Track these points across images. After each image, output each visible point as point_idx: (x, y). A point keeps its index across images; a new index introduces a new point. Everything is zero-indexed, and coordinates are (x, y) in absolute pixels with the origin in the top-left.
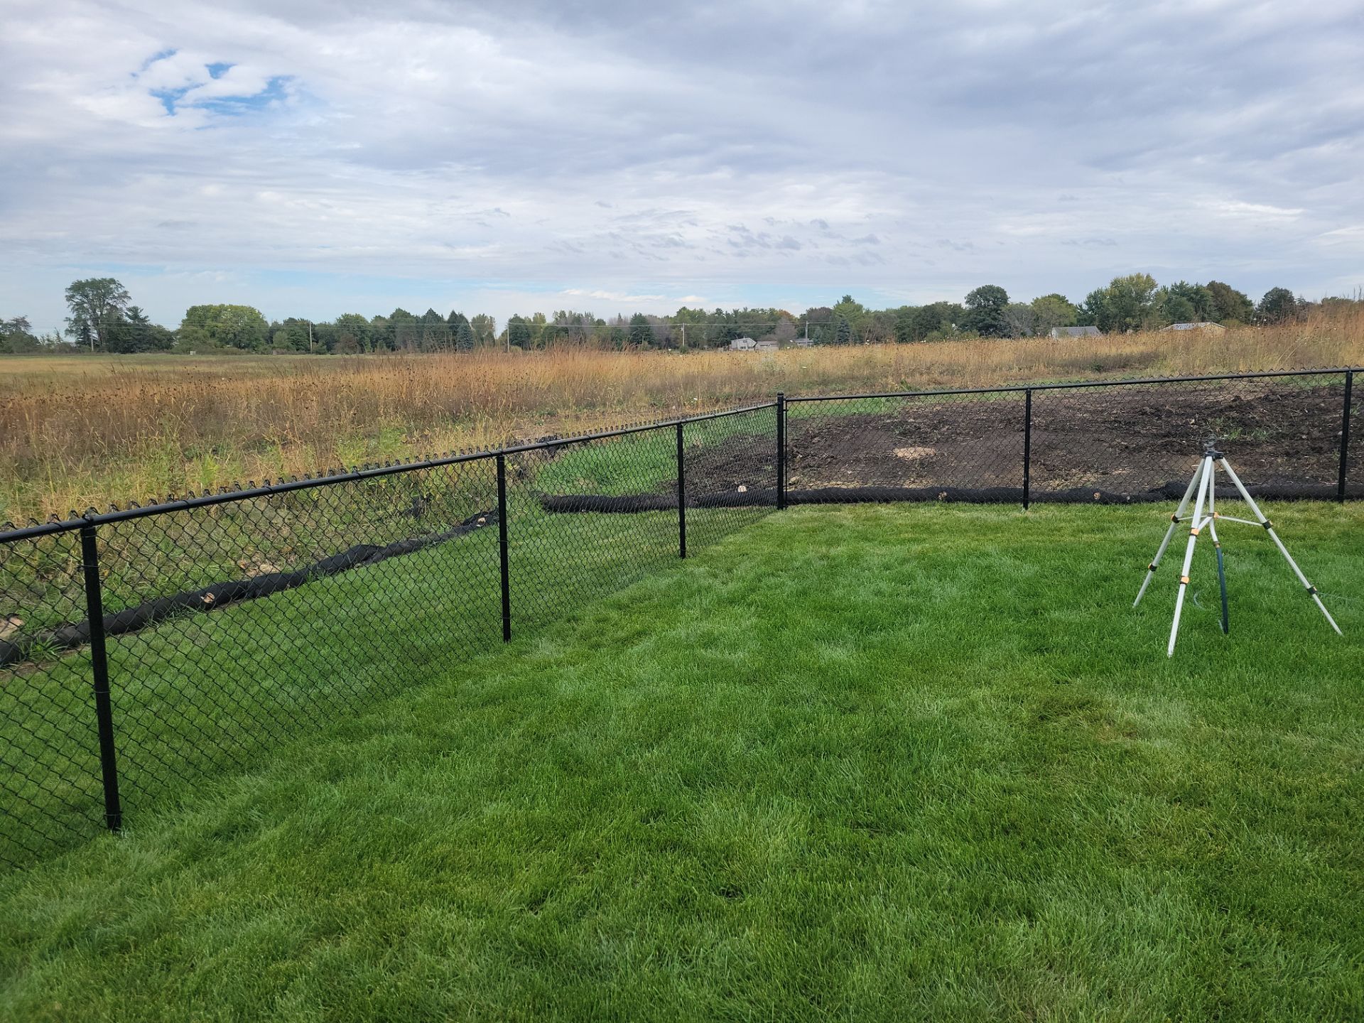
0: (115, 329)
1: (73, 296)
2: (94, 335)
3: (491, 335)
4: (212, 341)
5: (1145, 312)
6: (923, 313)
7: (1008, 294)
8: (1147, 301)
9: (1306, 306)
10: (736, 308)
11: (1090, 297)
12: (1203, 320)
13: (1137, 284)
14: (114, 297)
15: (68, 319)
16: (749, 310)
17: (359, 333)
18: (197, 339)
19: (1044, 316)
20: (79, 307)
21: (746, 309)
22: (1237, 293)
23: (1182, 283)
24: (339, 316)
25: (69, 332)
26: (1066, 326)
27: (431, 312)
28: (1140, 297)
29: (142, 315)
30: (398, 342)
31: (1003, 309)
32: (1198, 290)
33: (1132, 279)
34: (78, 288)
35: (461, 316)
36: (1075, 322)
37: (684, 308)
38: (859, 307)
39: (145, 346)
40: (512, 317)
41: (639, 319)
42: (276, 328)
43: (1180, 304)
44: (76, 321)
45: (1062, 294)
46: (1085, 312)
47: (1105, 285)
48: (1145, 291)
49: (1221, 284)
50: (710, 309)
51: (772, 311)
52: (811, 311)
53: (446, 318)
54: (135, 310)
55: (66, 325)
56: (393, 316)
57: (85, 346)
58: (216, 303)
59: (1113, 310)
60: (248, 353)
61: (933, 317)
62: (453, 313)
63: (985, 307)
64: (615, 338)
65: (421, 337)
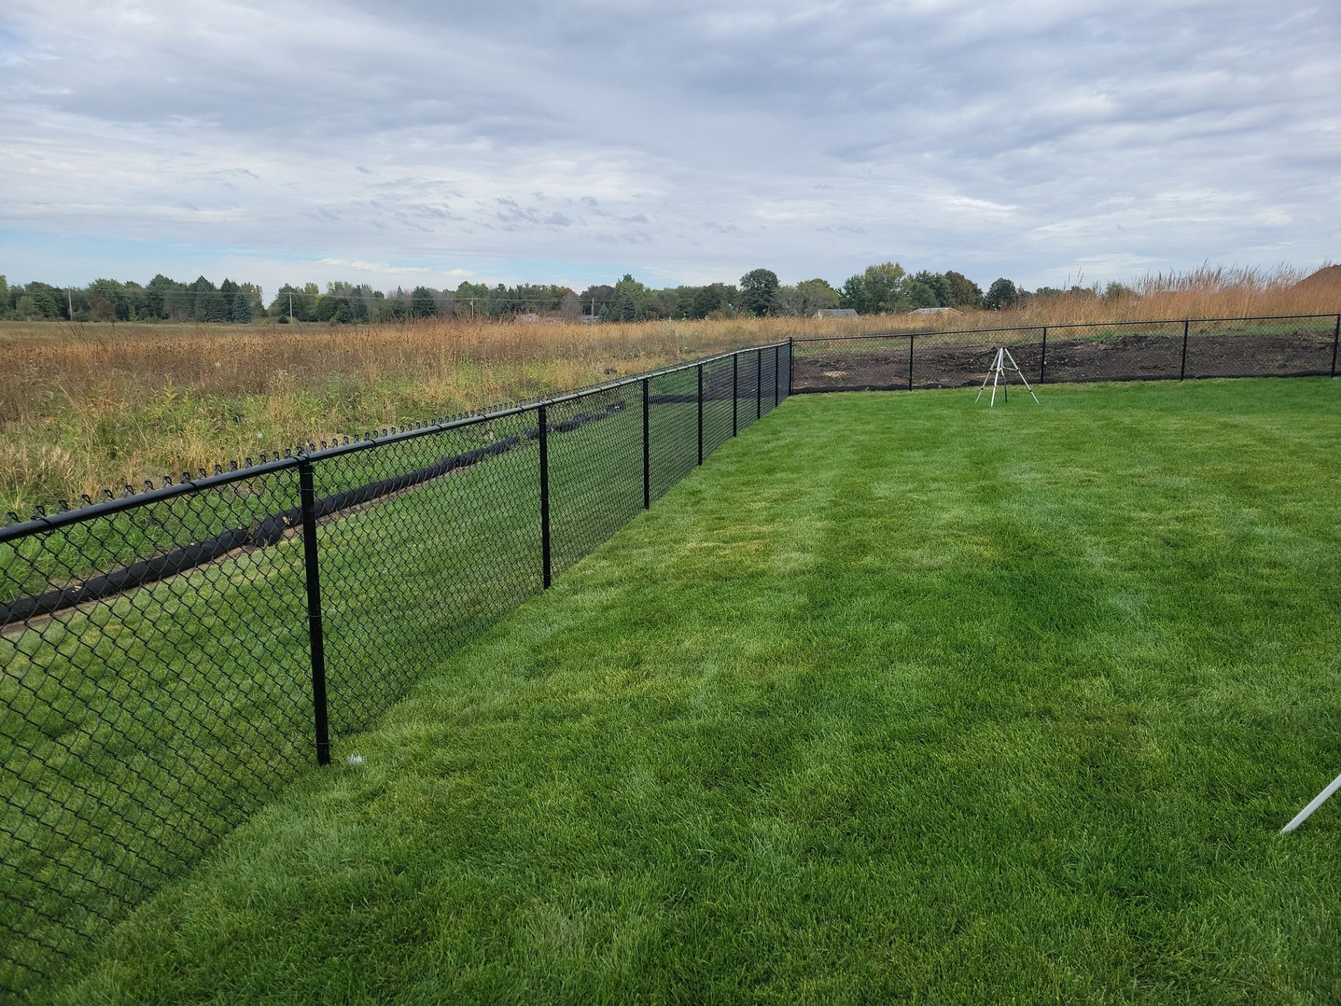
3: (259, 305)
5: (895, 297)
6: (704, 294)
7: (778, 278)
8: (897, 287)
9: (1025, 295)
10: (518, 284)
11: (848, 282)
12: (942, 305)
13: (888, 272)
16: (530, 286)
17: (116, 300)
19: (811, 298)
21: (527, 285)
22: (970, 282)
23: (925, 272)
24: (92, 280)
26: (830, 308)
27: (202, 279)
28: (891, 284)
30: (167, 308)
31: (776, 291)
32: (938, 279)
33: (883, 266)
35: (234, 284)
36: (838, 304)
37: (466, 283)
38: (641, 286)
40: (283, 286)
41: (421, 293)
42: (16, 295)
43: (924, 291)
45: (824, 279)
46: (844, 296)
47: (861, 272)
48: (894, 278)
49: (957, 273)
51: (554, 287)
52: (593, 289)
53: (218, 285)
56: (153, 283)
59: (868, 295)
61: (713, 297)
62: (227, 281)
63: (757, 289)
64: (397, 312)
65: (193, 305)
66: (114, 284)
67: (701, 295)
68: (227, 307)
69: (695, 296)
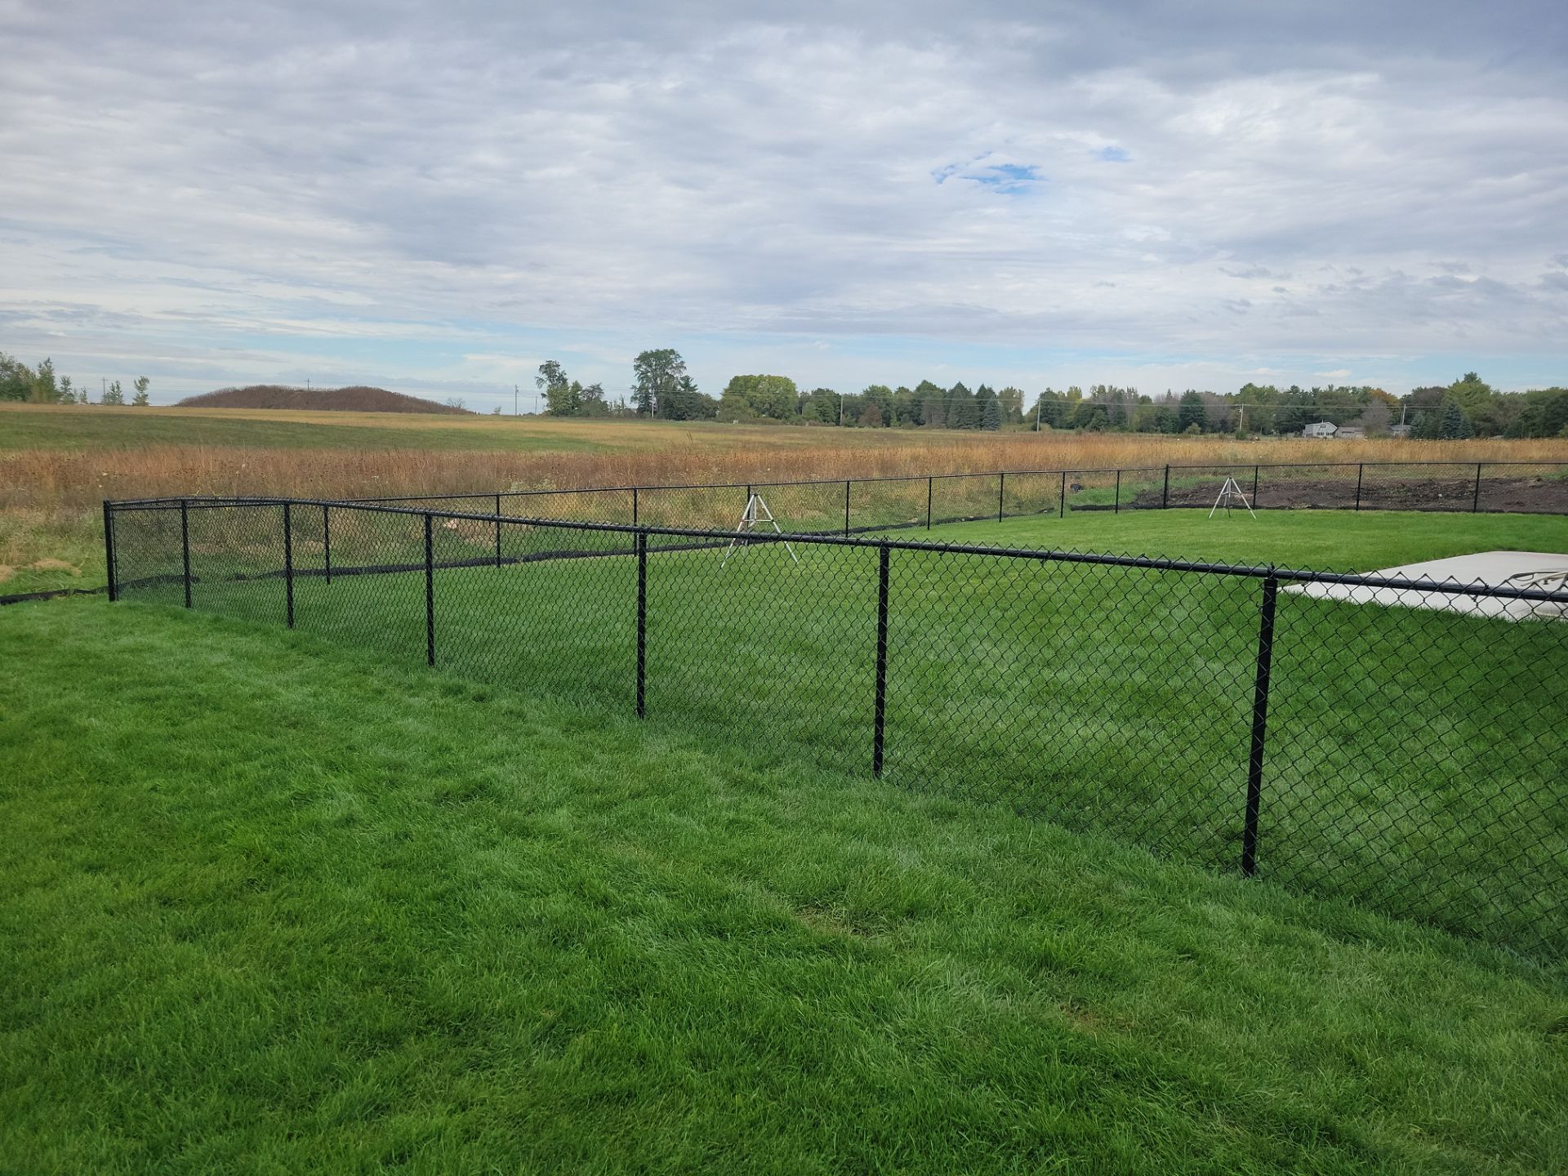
0: (672, 397)
1: (640, 366)
2: (654, 400)
3: (1018, 411)
4: (750, 410)
10: (1316, 386)
14: (673, 367)
15: (634, 387)
16: (1336, 387)
17: (884, 406)
18: (739, 408)
20: (643, 376)
24: (866, 387)
25: (634, 399)
27: (959, 386)
29: (692, 384)
30: (924, 416)
34: (645, 358)
35: (990, 390)
38: (1486, 389)
39: (694, 414)
40: (1045, 391)
41: (1192, 397)
42: (805, 399)
44: (640, 389)
50: (1283, 386)
52: (1420, 391)
53: (975, 392)
54: (687, 379)
55: (632, 393)
56: (918, 389)
57: (643, 413)
58: (757, 375)
60: (784, 423)
62: (983, 387)
64: (1159, 419)
65: (947, 411)
66: (885, 391)
67: (1557, 401)
68: (979, 413)
69: (1548, 402)
